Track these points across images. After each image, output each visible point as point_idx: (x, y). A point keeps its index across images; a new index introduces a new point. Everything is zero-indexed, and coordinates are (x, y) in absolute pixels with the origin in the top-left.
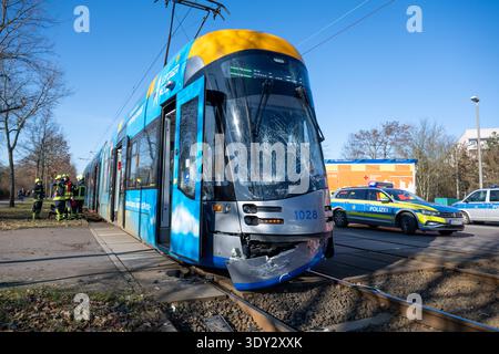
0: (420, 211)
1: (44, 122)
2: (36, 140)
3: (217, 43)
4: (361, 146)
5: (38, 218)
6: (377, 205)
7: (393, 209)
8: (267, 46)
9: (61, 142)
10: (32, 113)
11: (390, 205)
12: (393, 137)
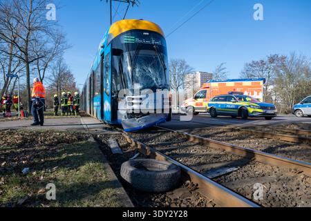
0: (250, 106)
1: (59, 64)
2: (55, 74)
3: (119, 27)
4: (253, 71)
5: (56, 115)
6: (230, 104)
7: (237, 106)
8: (141, 27)
9: (69, 75)
10: (51, 59)
11: (237, 103)
12: (275, 65)
